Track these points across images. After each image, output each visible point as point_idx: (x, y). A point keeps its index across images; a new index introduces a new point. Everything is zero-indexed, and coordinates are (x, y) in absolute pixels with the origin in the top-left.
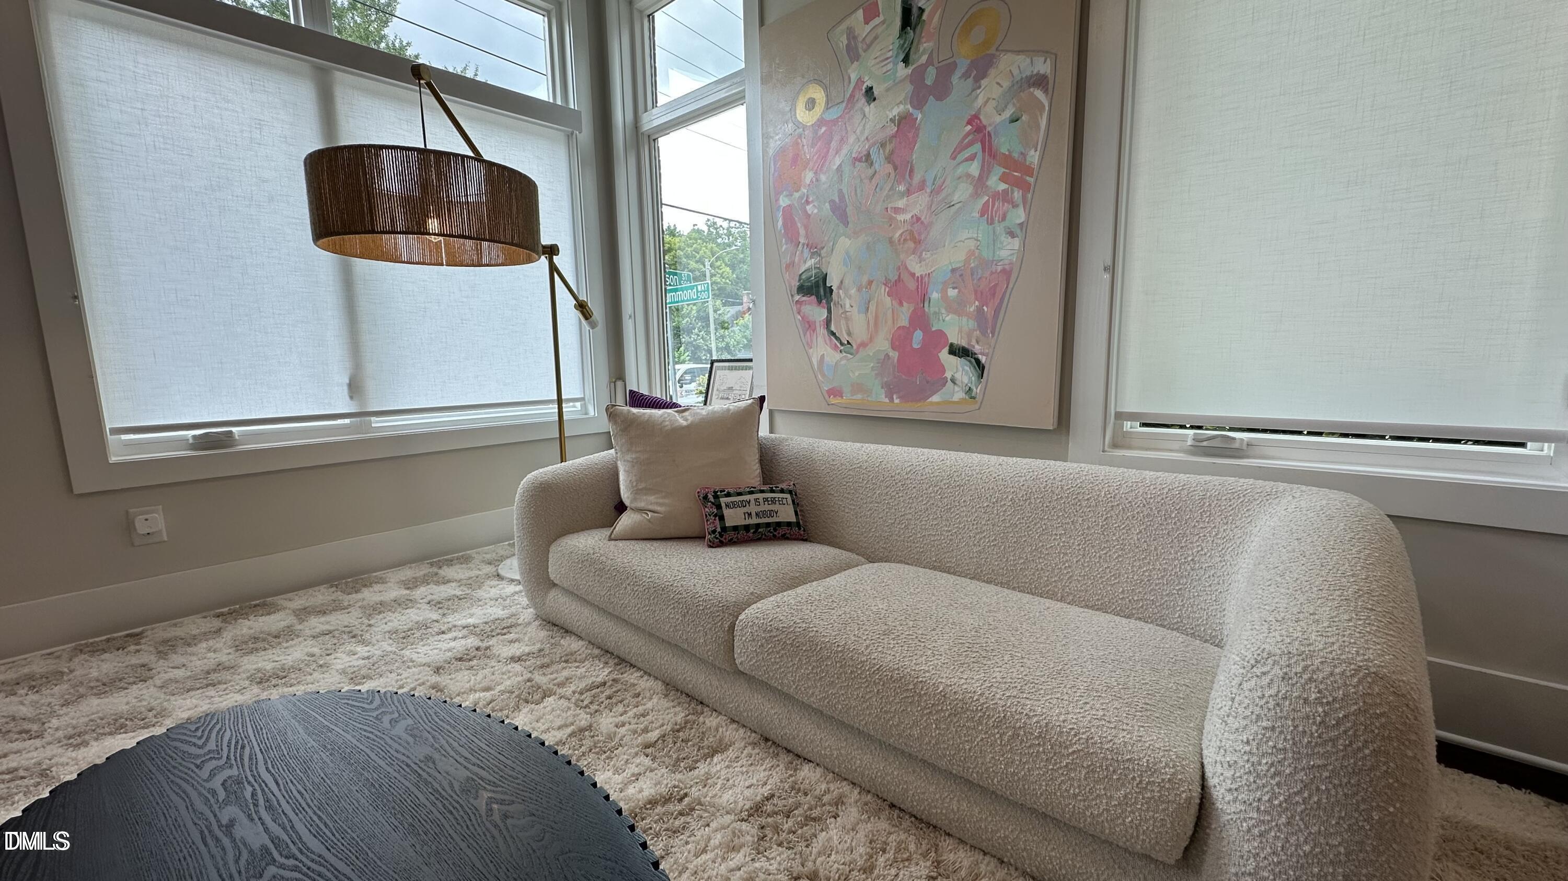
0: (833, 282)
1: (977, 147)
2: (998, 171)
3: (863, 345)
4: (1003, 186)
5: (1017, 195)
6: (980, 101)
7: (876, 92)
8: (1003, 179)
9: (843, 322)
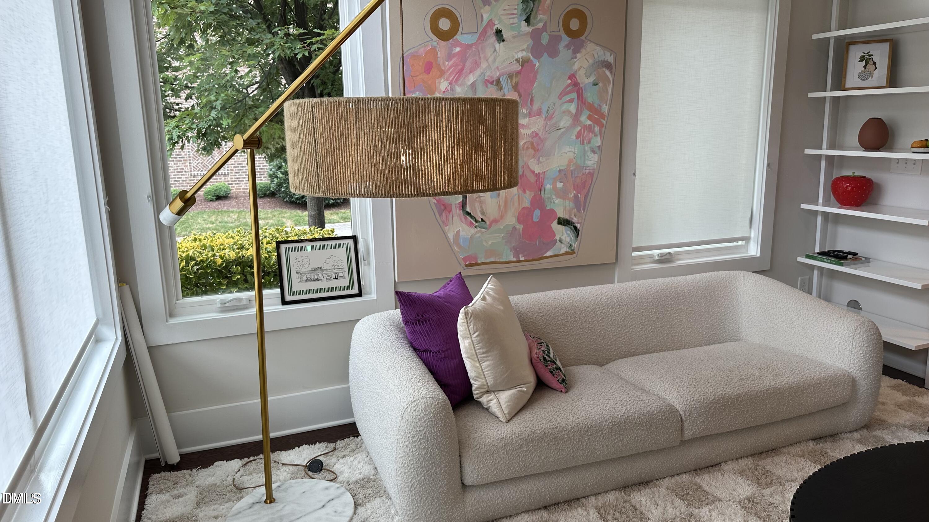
1: (574, 95)
2: (586, 113)
3: (495, 221)
4: (589, 123)
5: (597, 129)
6: (576, 67)
7: (505, 35)
8: (590, 118)
9: (477, 205)
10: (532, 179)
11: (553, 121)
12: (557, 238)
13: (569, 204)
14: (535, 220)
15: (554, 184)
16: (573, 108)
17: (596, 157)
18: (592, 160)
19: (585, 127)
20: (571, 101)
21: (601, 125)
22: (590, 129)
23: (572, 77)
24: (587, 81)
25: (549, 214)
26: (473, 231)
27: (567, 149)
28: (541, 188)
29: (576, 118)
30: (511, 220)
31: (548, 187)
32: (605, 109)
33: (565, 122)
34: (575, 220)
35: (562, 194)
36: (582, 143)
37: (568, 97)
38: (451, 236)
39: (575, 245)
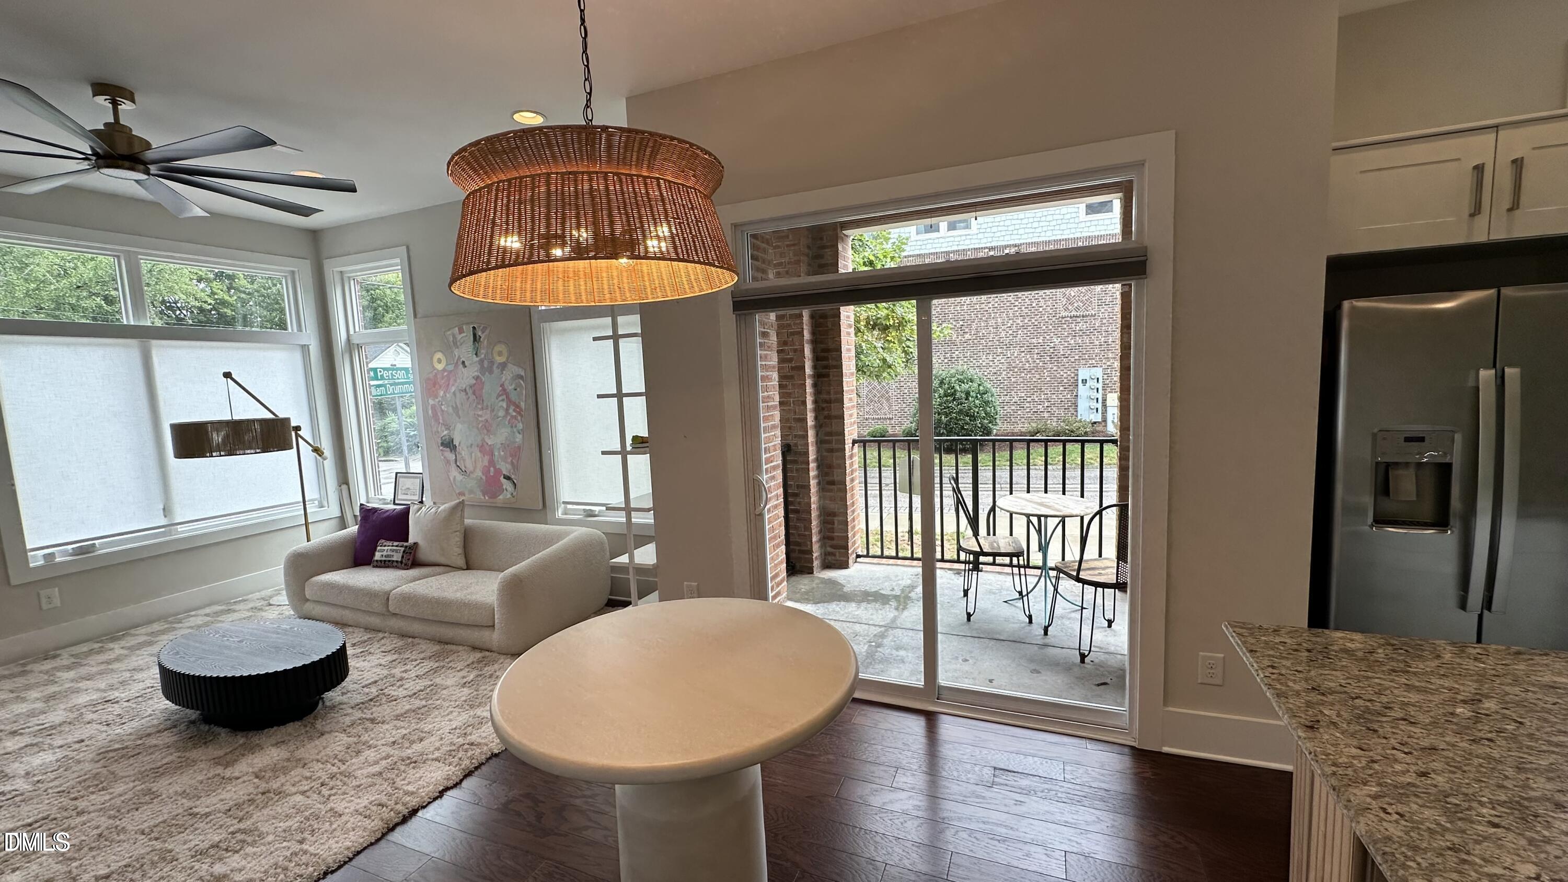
0: (456, 442)
1: (504, 397)
2: (512, 408)
3: (471, 472)
4: (514, 414)
5: (519, 418)
6: (503, 379)
7: (466, 363)
8: (514, 410)
9: (462, 462)
10: (488, 449)
11: (495, 413)
12: (504, 487)
13: (509, 467)
14: (492, 474)
15: (499, 452)
16: (504, 405)
17: (521, 436)
18: (519, 438)
19: (512, 417)
20: (503, 400)
21: (522, 416)
22: (515, 417)
23: (502, 385)
24: (510, 388)
25: (498, 472)
26: (461, 477)
27: (503, 430)
28: (492, 454)
29: (507, 410)
30: (479, 473)
31: (496, 454)
32: (523, 405)
33: (501, 413)
34: (513, 477)
35: (504, 459)
36: (512, 427)
37: (500, 398)
38: (452, 479)
39: (515, 494)
